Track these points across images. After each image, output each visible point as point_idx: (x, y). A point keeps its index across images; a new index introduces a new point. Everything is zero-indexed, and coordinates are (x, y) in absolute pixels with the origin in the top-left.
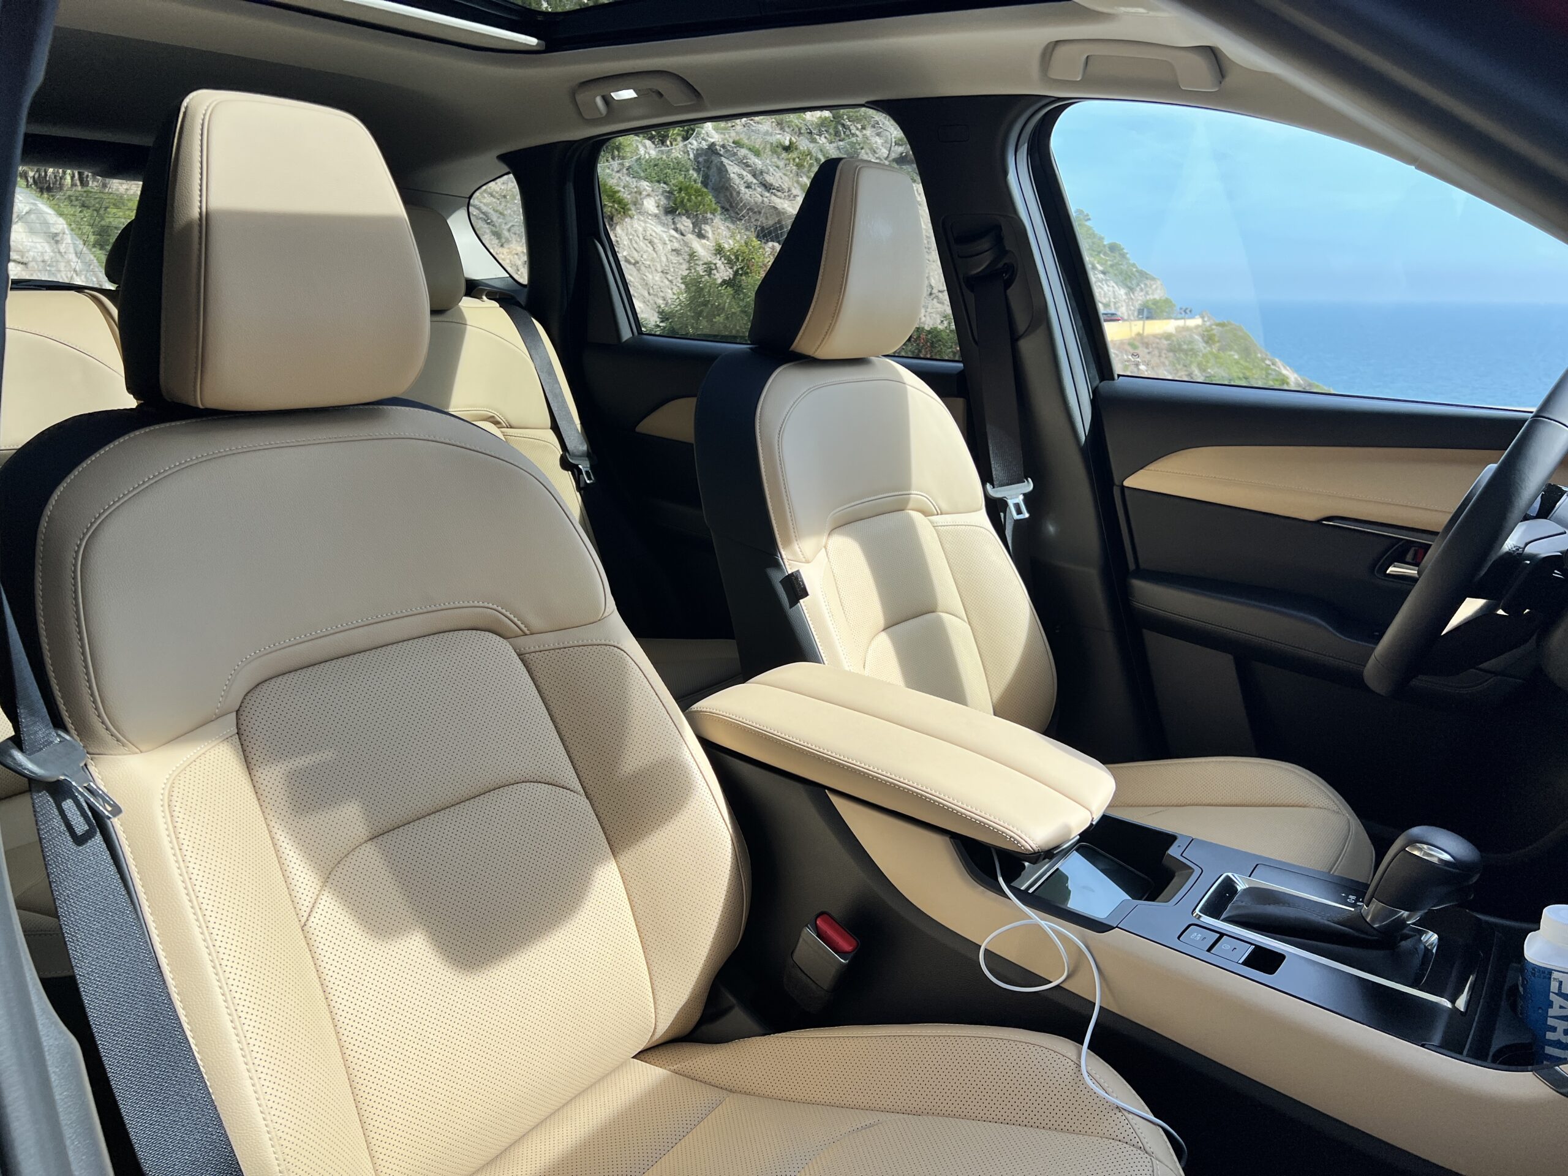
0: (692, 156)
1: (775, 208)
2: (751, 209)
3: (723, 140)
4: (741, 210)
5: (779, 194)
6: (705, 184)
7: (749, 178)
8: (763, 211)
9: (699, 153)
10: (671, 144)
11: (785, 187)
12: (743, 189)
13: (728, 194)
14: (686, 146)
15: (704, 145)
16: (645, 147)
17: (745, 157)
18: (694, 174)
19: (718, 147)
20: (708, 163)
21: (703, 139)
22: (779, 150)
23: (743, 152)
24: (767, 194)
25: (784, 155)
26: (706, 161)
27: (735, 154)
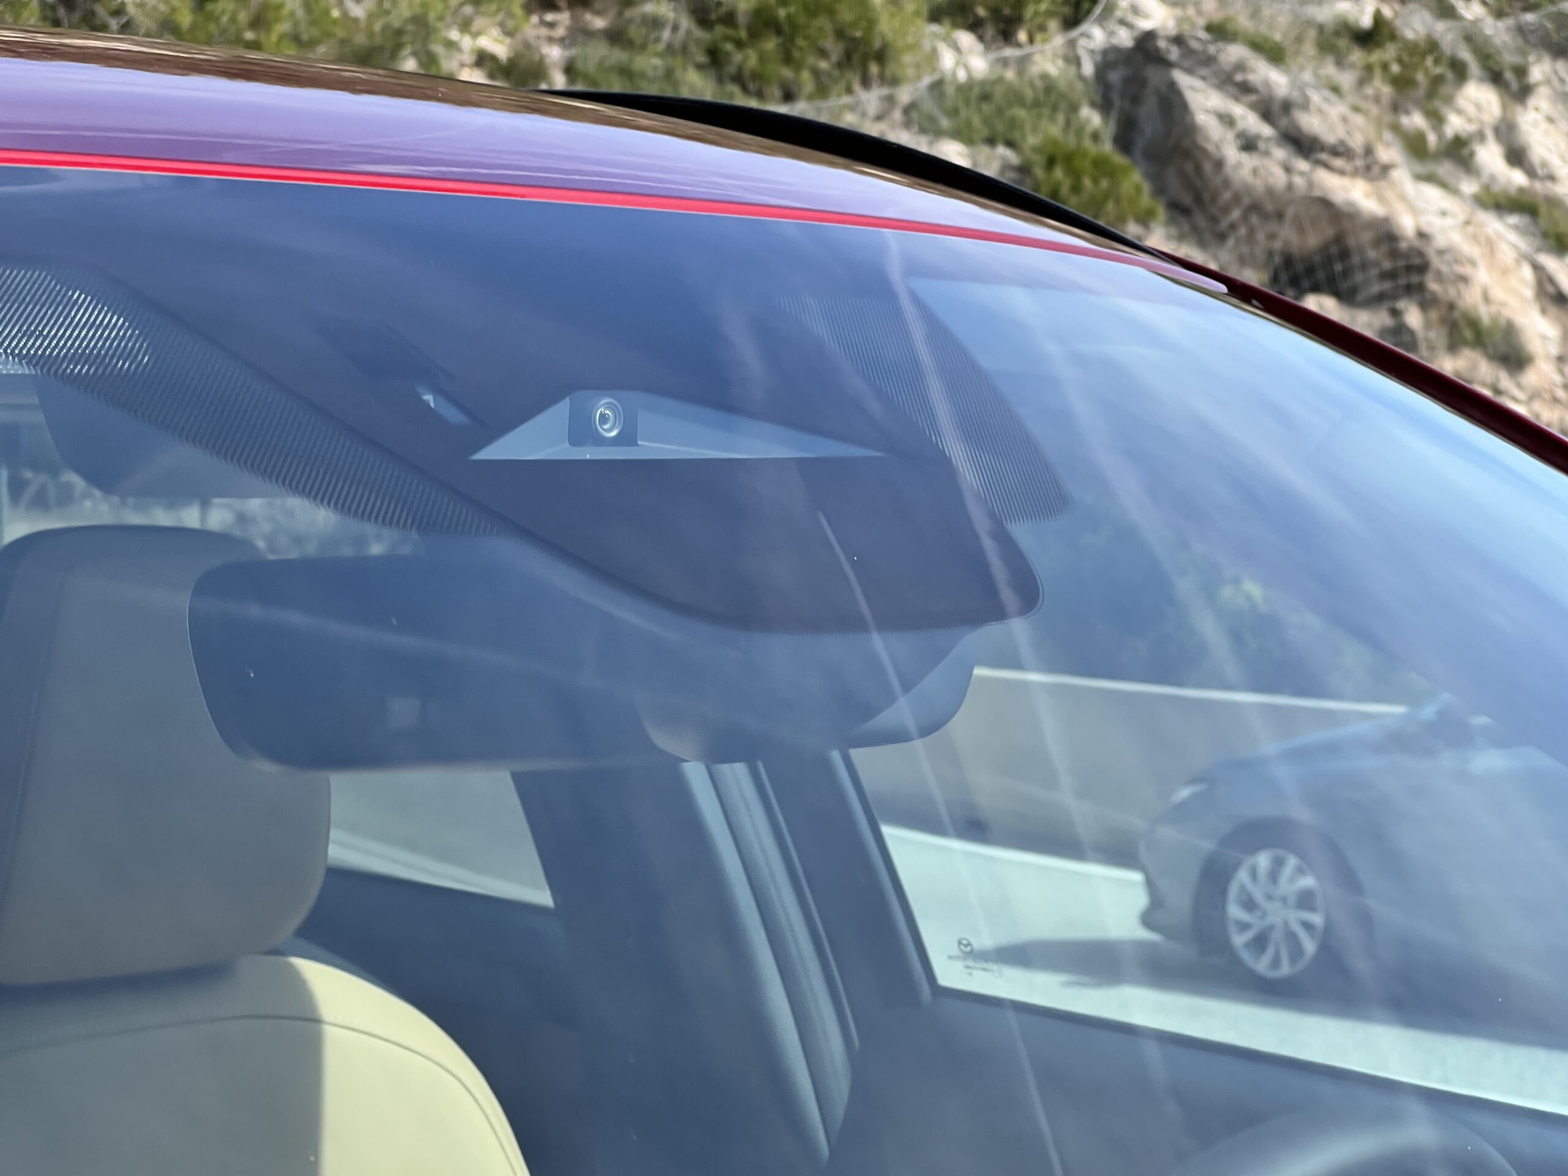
0: (1088, 68)
1: (1325, 203)
2: (1255, 208)
3: (1180, 21)
4: (1226, 210)
5: (1338, 162)
6: (1124, 141)
7: (1251, 121)
8: (1290, 212)
9: (1110, 59)
10: (1031, 40)
11: (1357, 142)
12: (1232, 154)
13: (1189, 167)
14: (1072, 43)
15: (1125, 38)
16: (957, 48)
17: (1241, 67)
18: (1091, 117)
19: (1162, 44)
20: (1135, 88)
21: (1123, 22)
22: (1343, 43)
23: (1234, 52)
24: (1302, 165)
25: (1357, 56)
26: (1128, 81)
27: (1209, 61)
